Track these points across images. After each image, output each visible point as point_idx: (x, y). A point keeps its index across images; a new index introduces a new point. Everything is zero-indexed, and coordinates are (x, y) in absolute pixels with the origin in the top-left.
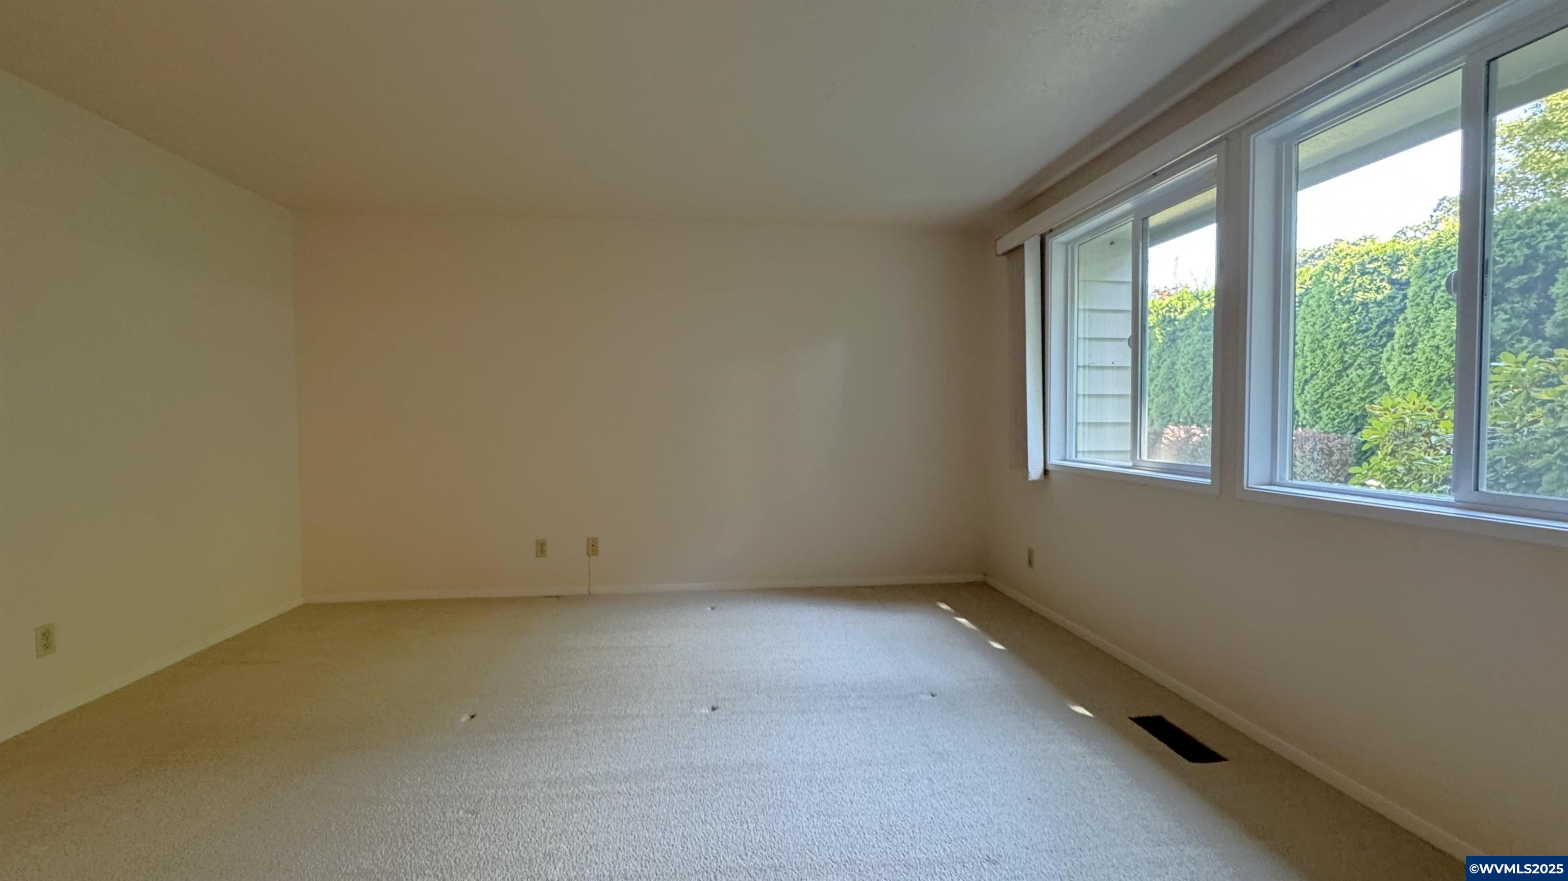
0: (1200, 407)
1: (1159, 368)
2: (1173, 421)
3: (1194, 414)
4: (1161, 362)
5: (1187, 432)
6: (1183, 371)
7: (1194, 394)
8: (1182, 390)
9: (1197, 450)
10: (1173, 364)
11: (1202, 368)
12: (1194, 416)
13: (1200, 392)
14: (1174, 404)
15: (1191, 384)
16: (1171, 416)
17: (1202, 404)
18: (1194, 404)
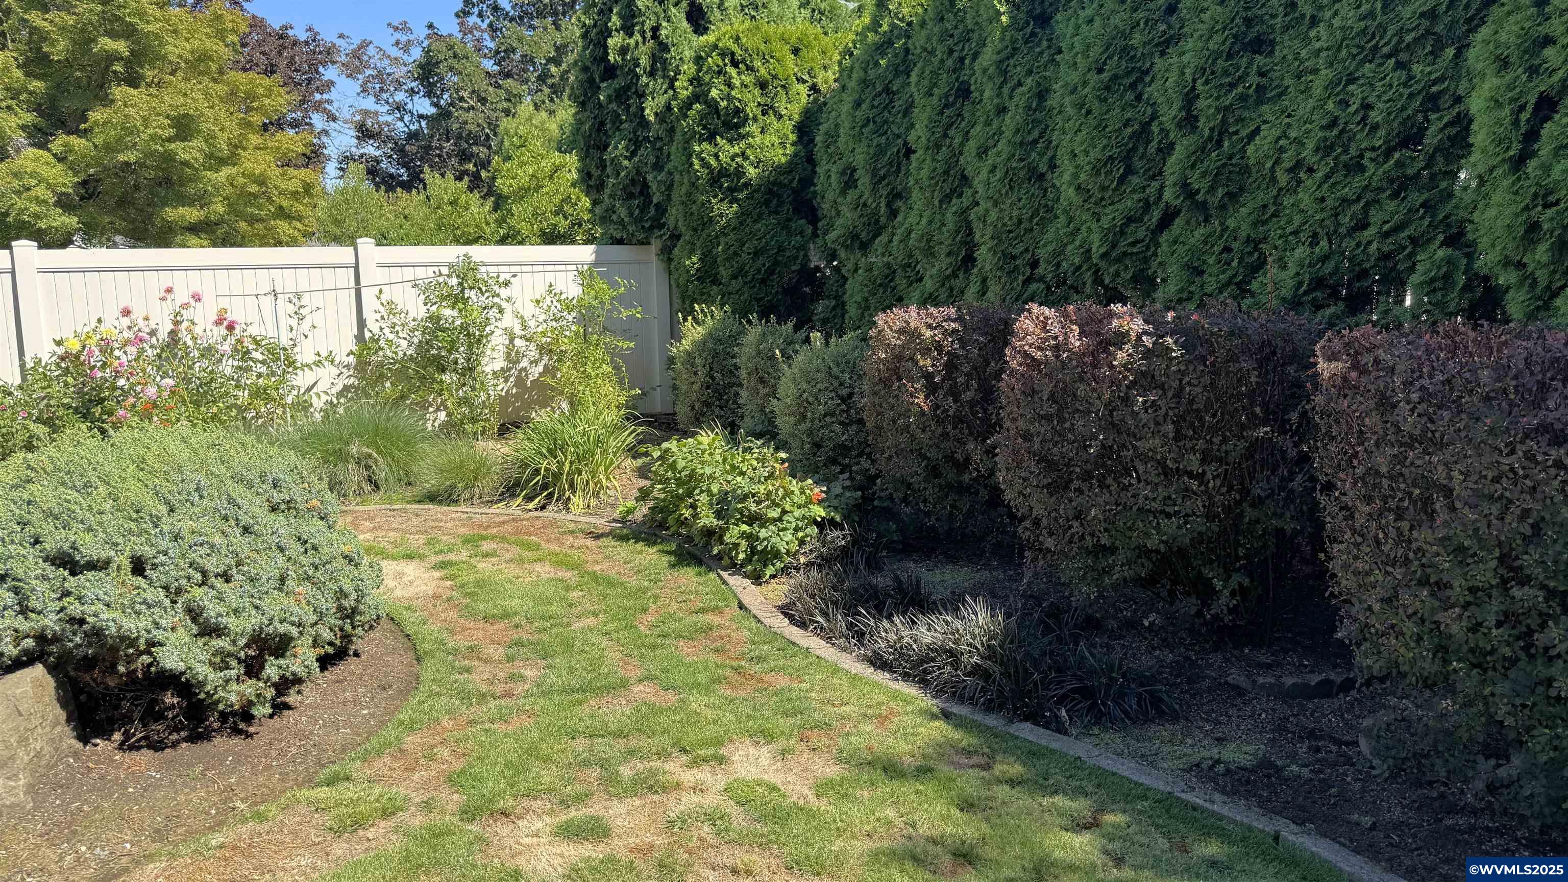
0: (1122, 233)
1: (1002, 110)
2: (1041, 279)
3: (1104, 256)
4: (1006, 90)
5: (1089, 326)
6: (1070, 110)
7: (1103, 188)
8: (1066, 177)
9: (1127, 401)
10: (1042, 94)
11: (1130, 96)
12: (1103, 264)
13: (1122, 180)
14: (1043, 224)
15: (1095, 154)
16: (1034, 264)
17: (1130, 220)
18: (1105, 222)
